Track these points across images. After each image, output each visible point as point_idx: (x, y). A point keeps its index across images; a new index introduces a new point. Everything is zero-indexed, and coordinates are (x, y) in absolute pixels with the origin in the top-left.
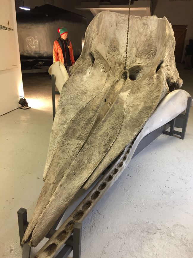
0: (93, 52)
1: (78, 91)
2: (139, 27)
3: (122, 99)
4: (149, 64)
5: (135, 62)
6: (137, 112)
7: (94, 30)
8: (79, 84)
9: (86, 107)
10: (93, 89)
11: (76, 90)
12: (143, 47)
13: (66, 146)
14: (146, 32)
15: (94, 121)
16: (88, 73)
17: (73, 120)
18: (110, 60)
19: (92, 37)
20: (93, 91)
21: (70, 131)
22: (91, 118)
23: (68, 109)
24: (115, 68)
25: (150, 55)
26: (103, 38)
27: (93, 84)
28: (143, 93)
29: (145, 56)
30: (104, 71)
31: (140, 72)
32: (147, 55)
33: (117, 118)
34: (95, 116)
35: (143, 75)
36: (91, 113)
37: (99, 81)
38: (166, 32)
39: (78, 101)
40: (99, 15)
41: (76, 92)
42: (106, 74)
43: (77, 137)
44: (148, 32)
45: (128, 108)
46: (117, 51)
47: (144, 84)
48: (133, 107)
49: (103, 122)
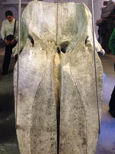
0: (31, 35)
1: (28, 72)
2: (61, 12)
3: (67, 73)
4: (74, 39)
5: (62, 38)
6: (89, 85)
7: (28, 16)
8: (27, 65)
9: (40, 87)
10: (39, 67)
11: (26, 71)
12: (66, 26)
13: (39, 145)
14: (67, 15)
15: (54, 102)
16: (31, 53)
17: (34, 106)
18: (43, 39)
19: (27, 22)
20: (41, 69)
21: (37, 122)
22: (49, 99)
23: (25, 94)
24: (49, 45)
25: (73, 32)
26: (35, 22)
27: (38, 62)
28: (83, 65)
29: (69, 33)
30: (43, 49)
31: (69, 46)
32: (70, 33)
33: (74, 94)
34: (53, 96)
35: (72, 48)
36: (47, 93)
37: (42, 58)
38: (86, 14)
39: (31, 82)
40: (30, 4)
41: (27, 73)
42: (45, 52)
43: (46, 128)
44: (69, 15)
45: (77, 81)
46: (47, 31)
47: (79, 56)
48: (81, 79)
49: (63, 101)
